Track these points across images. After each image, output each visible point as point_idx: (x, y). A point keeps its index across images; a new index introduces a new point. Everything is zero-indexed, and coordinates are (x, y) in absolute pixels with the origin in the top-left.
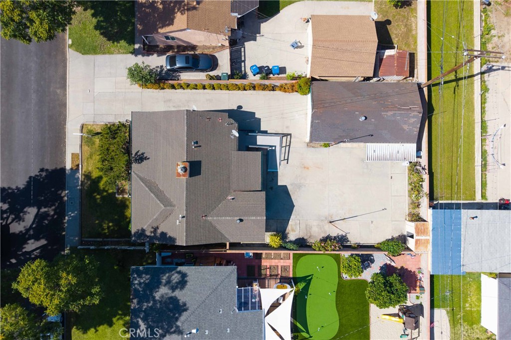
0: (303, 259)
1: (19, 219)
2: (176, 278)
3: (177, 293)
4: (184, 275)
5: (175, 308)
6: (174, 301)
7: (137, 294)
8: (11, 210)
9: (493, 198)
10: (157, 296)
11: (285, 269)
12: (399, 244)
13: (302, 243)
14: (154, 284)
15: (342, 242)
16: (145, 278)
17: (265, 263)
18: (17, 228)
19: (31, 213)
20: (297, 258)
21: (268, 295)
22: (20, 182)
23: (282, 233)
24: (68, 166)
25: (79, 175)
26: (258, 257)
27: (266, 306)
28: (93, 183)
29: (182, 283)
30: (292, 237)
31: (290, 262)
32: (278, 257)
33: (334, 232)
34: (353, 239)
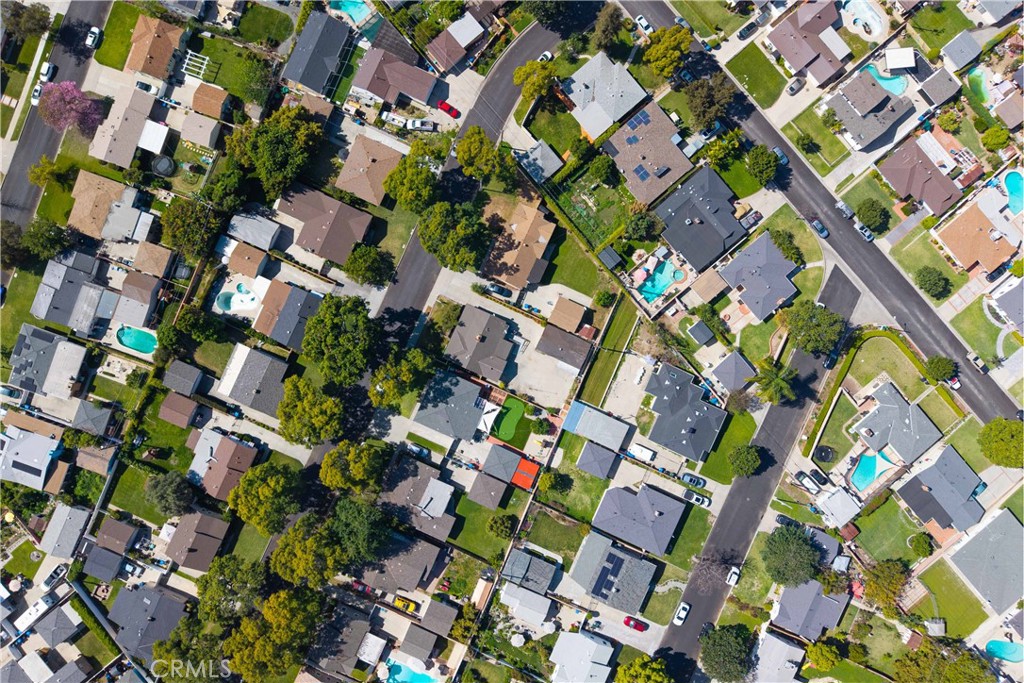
0: (512, 400)
1: (391, 325)
2: (454, 381)
3: (452, 387)
4: (458, 381)
5: (449, 393)
6: (450, 389)
7: (435, 380)
8: (388, 319)
9: (605, 409)
10: (444, 384)
11: (500, 400)
12: (555, 412)
13: (513, 392)
14: (444, 379)
15: (531, 399)
16: (442, 375)
17: (493, 393)
18: (388, 328)
19: (398, 325)
20: (509, 397)
21: (489, 406)
22: (399, 309)
23: (506, 385)
24: (424, 311)
25: (428, 318)
26: (491, 389)
27: (485, 411)
28: (432, 324)
29: (456, 384)
30: (510, 387)
31: (504, 398)
32: (500, 393)
33: (530, 393)
34: (536, 401)
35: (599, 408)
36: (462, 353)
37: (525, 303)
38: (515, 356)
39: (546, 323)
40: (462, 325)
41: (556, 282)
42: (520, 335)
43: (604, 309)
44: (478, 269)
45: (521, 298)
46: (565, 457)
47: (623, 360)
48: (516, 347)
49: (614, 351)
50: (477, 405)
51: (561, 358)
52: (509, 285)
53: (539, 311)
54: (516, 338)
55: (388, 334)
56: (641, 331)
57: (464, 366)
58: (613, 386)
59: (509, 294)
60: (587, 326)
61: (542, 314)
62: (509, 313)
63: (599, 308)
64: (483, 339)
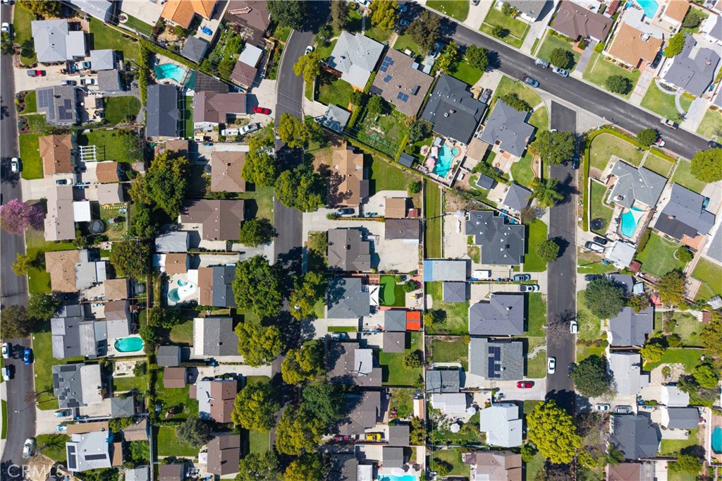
0: (383, 278)
1: (286, 264)
2: (342, 282)
3: (343, 286)
4: (345, 281)
5: (342, 291)
6: (342, 288)
7: (330, 286)
8: (283, 261)
9: (446, 258)
10: (337, 287)
11: (377, 281)
12: (415, 273)
13: (382, 272)
14: (336, 284)
15: (396, 272)
16: (333, 282)
17: (370, 279)
18: (285, 267)
19: (291, 262)
20: (381, 277)
21: (371, 288)
22: (287, 251)
23: (377, 270)
24: (303, 246)
25: (308, 249)
26: (368, 276)
27: (370, 292)
28: (312, 252)
29: (344, 283)
30: (379, 270)
31: (378, 279)
32: (374, 277)
33: (394, 268)
34: (400, 271)
35: (441, 258)
36: (339, 262)
37: (365, 213)
38: (374, 249)
39: (384, 219)
40: (331, 244)
41: (379, 191)
42: (371, 234)
43: (417, 194)
44: (326, 204)
45: (361, 210)
46: (434, 299)
47: (443, 221)
48: (372, 243)
49: (435, 218)
50: (363, 291)
51: (404, 237)
52: (350, 206)
53: (376, 214)
54: (369, 237)
55: (287, 271)
56: (447, 197)
57: (345, 270)
58: (445, 240)
59: (353, 211)
60: (411, 210)
61: (379, 215)
62: (358, 224)
63: (413, 195)
64: (349, 247)
